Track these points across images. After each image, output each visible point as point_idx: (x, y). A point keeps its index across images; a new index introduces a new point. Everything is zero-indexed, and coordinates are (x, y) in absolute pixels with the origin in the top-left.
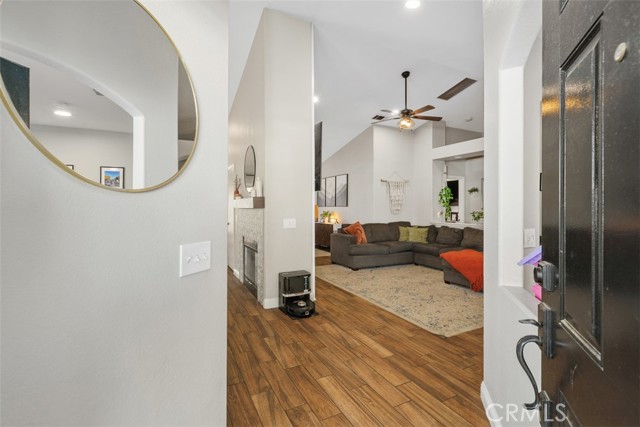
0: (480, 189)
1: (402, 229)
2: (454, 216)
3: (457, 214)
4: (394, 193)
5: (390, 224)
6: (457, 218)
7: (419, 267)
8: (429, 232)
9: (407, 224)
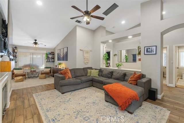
0: (117, 55)
1: (89, 71)
2: (108, 64)
3: (109, 63)
4: (86, 55)
5: (83, 69)
6: (109, 65)
7: (95, 88)
8: (99, 72)
9: (91, 68)
